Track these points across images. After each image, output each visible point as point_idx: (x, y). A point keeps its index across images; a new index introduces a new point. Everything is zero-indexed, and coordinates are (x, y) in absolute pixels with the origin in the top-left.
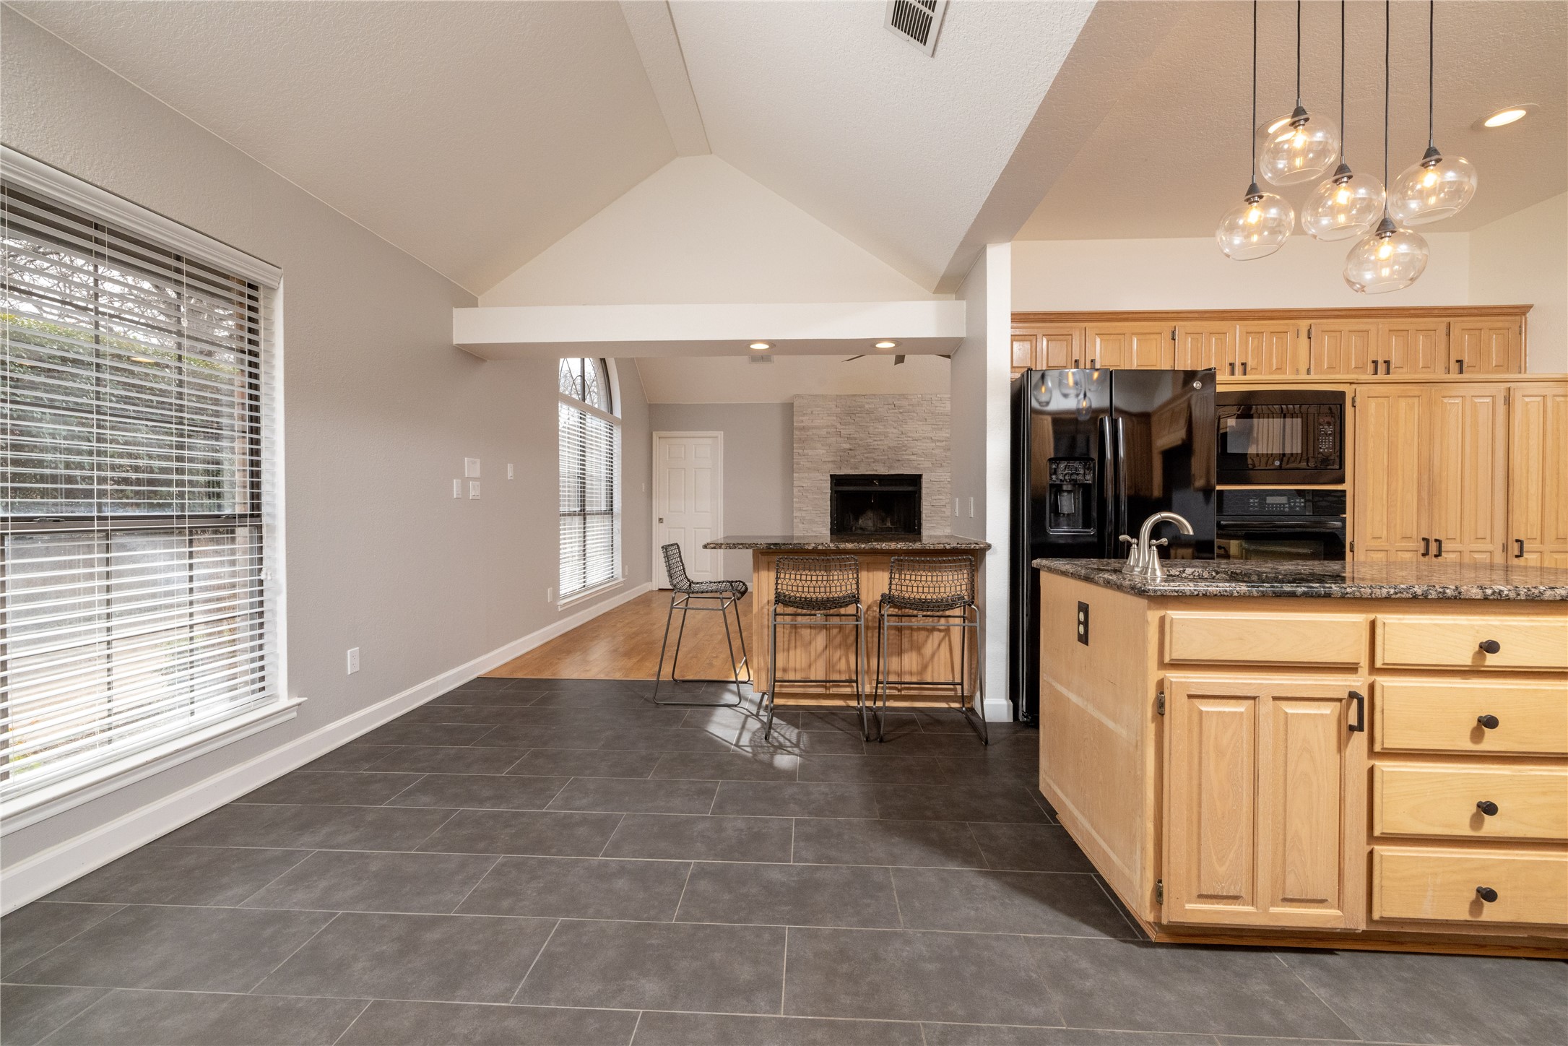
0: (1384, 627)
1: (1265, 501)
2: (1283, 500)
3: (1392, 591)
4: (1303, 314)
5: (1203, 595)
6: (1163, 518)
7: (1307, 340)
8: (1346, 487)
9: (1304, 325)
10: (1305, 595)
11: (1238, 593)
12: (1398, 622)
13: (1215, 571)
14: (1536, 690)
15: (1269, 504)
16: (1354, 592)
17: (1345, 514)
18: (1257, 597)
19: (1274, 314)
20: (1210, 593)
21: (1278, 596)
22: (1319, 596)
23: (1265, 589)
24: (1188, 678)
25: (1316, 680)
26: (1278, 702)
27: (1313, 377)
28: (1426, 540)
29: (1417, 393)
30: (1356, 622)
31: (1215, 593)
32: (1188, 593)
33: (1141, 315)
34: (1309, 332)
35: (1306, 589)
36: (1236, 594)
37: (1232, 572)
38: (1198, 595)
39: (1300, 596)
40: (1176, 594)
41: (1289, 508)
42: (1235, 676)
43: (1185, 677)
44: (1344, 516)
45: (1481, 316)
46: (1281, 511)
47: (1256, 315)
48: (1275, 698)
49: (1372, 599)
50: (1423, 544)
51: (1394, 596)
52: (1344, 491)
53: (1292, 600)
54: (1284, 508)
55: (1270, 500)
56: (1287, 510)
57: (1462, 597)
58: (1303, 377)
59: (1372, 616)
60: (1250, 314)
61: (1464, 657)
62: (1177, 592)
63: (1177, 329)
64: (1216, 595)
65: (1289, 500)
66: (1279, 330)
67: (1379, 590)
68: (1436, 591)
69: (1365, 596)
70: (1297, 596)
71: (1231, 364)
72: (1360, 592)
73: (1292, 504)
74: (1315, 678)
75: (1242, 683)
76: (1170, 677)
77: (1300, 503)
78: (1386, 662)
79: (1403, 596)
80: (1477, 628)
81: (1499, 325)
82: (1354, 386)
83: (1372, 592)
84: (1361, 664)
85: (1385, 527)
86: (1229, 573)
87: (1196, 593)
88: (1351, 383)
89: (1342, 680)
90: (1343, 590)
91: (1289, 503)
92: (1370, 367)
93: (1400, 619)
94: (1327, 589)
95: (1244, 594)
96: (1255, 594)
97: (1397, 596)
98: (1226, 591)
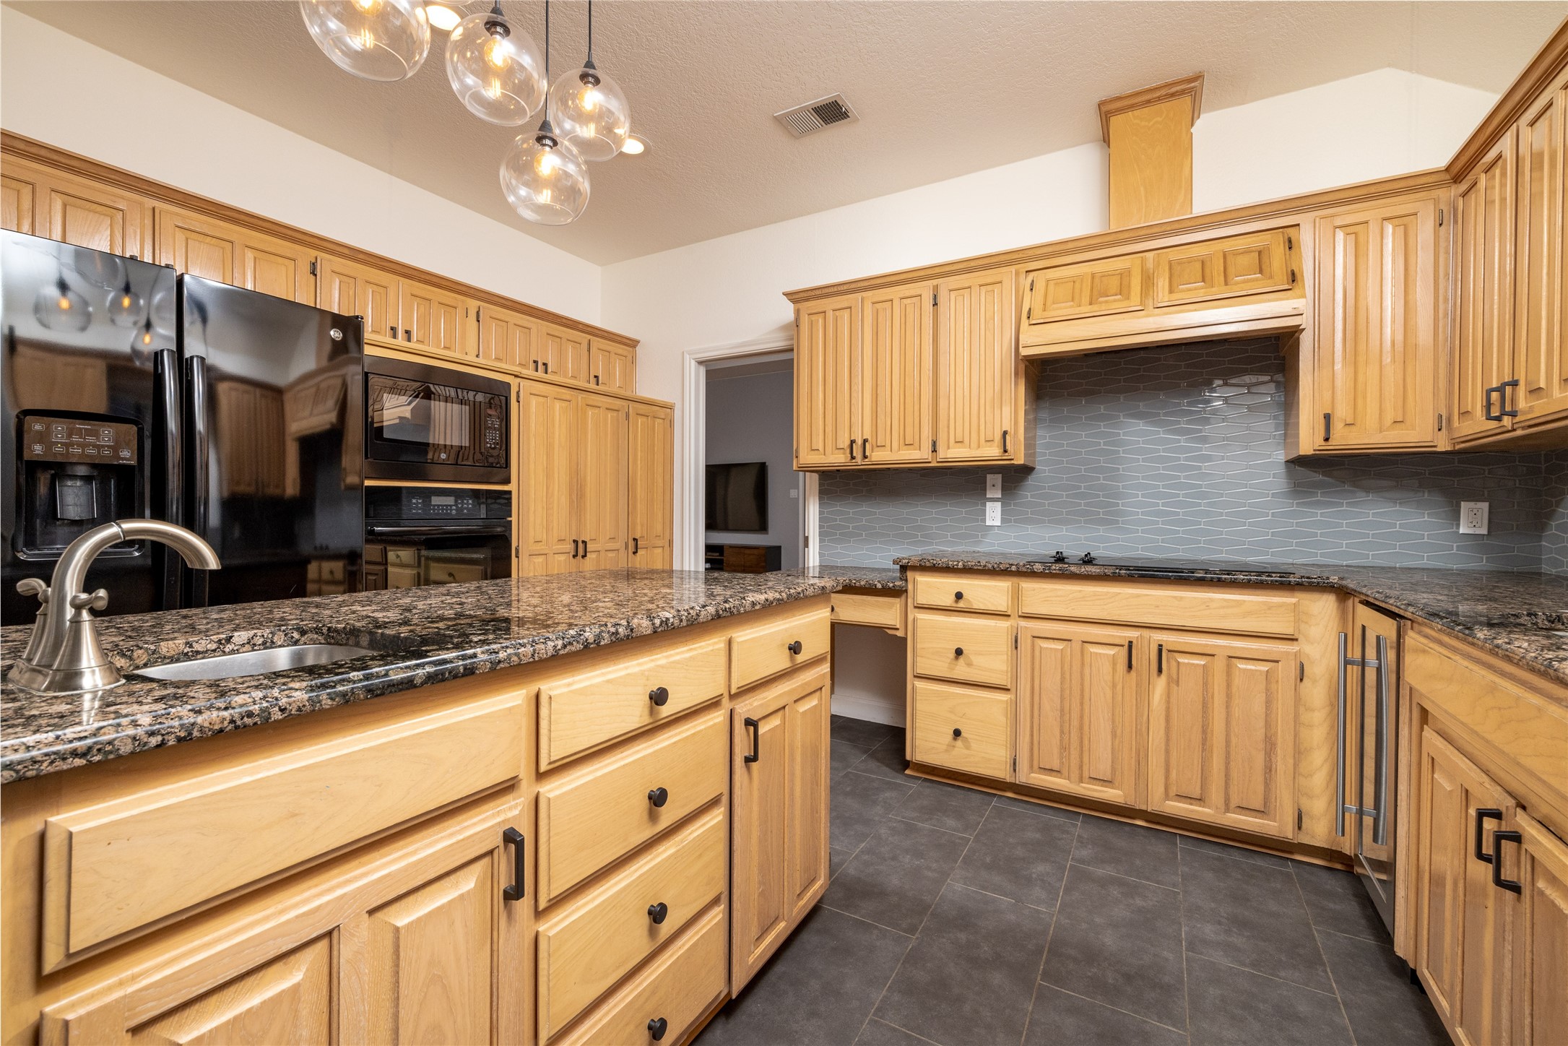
0: (550, 704)
1: (430, 501)
2: (450, 500)
3: (560, 643)
4: (472, 292)
5: (180, 739)
6: (126, 533)
7: (476, 323)
8: (511, 487)
9: (473, 304)
10: (431, 678)
11: (282, 710)
12: (566, 690)
13: (297, 629)
14: (694, 734)
15: (435, 505)
16: (509, 656)
17: (511, 517)
18: (332, 709)
19: (444, 283)
20: (201, 729)
21: (377, 696)
22: (455, 675)
23: (351, 686)
24: (134, 978)
25: (452, 835)
26: (379, 915)
27: (481, 361)
28: (575, 542)
29: (568, 397)
30: (513, 707)
31: (217, 727)
32: (126, 749)
33: (260, 223)
34: (478, 313)
35: (429, 669)
36: (277, 715)
37: (329, 629)
38: (162, 745)
39: (422, 684)
40: (79, 762)
41: (456, 510)
42: (280, 907)
43: (121, 984)
44: (509, 519)
45: (610, 340)
46: (447, 514)
47: (423, 277)
48: (371, 912)
49: (535, 662)
50: (572, 546)
51: (562, 652)
52: (509, 493)
53: (410, 694)
54: (451, 510)
55: (436, 500)
56: (454, 512)
57: (634, 635)
58: (471, 358)
59: (533, 688)
60: (415, 273)
61: (636, 716)
62: (83, 755)
63: (318, 260)
64: (221, 731)
65: (456, 501)
66: (447, 303)
67: (542, 646)
68: (609, 631)
69: (525, 660)
70: (415, 686)
71: (392, 329)
72: (517, 655)
73: (460, 506)
74: (449, 831)
75: (297, 917)
76: (60, 1010)
77: (468, 504)
78: (553, 759)
79: (573, 649)
80: (647, 673)
81: (620, 351)
82: (519, 380)
83: (534, 650)
84: (520, 777)
85: (545, 531)
86: (325, 630)
87: (154, 741)
88: (516, 376)
89: (493, 816)
90: (493, 656)
91: (456, 505)
92: (532, 365)
93: (569, 685)
94: (469, 661)
95: (299, 709)
96: (327, 703)
97: (566, 650)
98: (250, 714)
